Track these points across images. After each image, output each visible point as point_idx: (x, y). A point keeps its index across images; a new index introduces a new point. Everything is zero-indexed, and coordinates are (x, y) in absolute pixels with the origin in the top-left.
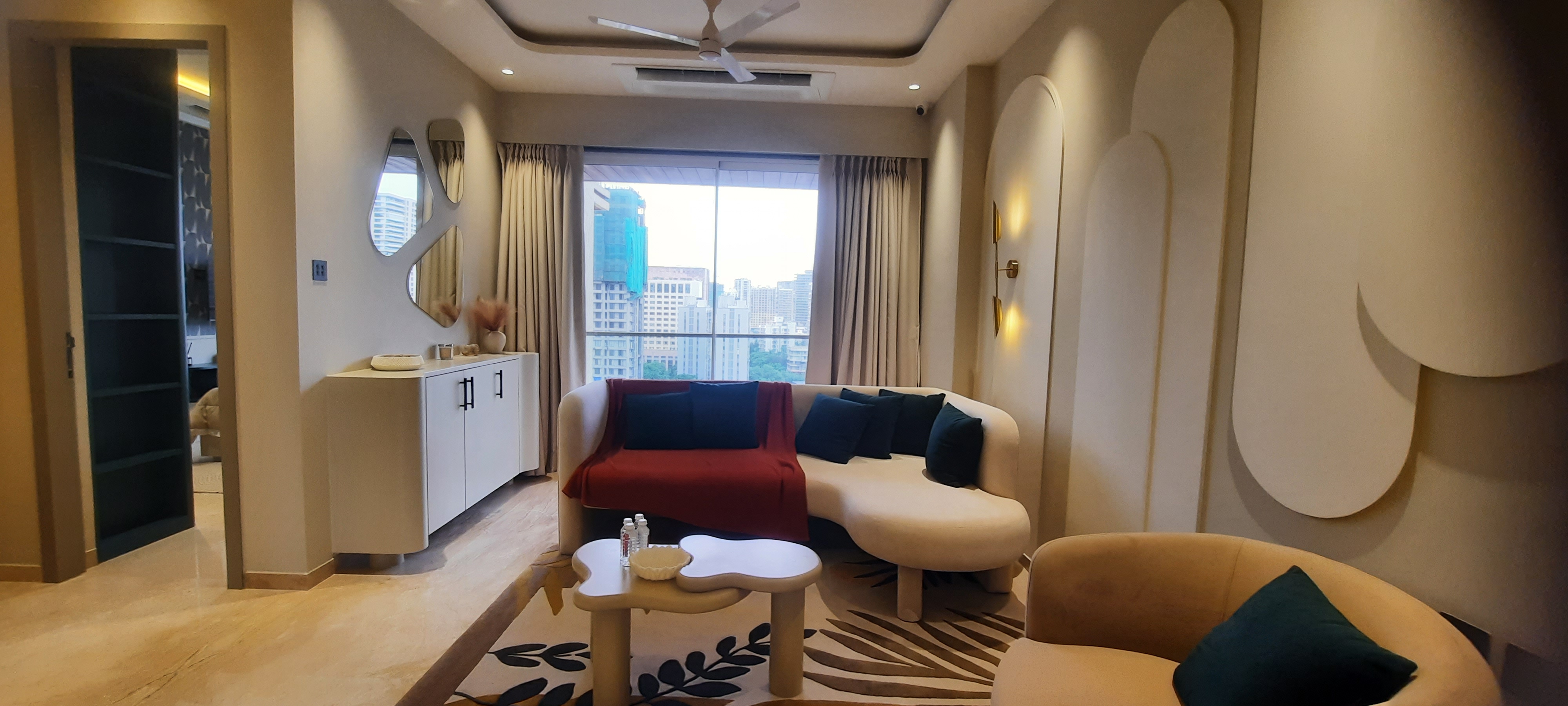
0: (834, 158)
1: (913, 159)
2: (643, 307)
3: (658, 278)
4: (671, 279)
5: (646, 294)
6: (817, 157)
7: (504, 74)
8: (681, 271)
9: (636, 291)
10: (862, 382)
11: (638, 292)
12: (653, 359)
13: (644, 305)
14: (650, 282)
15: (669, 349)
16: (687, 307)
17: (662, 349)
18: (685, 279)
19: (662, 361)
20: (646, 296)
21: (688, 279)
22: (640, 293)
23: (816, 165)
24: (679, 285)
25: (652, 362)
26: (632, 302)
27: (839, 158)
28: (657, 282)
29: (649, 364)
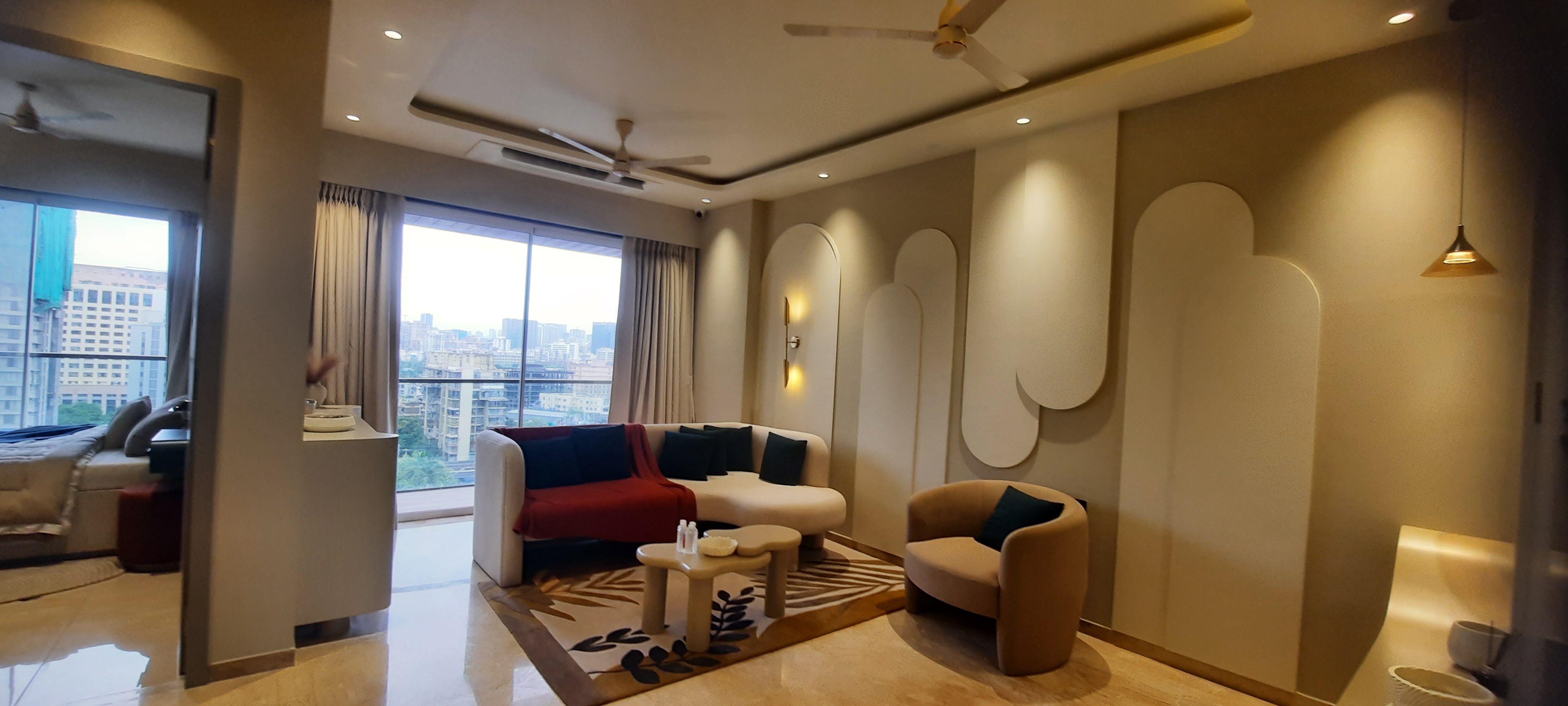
0: (635, 239)
1: (690, 248)
2: (60, 323)
3: (90, 281)
4: (115, 285)
5: (66, 303)
6: (620, 237)
7: (349, 120)
8: (136, 275)
9: (48, 299)
10: (655, 422)
11: (52, 301)
12: (75, 399)
13: (62, 320)
14: (75, 285)
15: (109, 384)
16: (147, 325)
17: (95, 383)
18: (142, 287)
19: (94, 401)
20: (66, 307)
21: (149, 287)
22: (57, 302)
23: (620, 242)
24: (131, 294)
25: (73, 402)
26: (38, 315)
27: (638, 240)
28: (86, 288)
29: (68, 406)
